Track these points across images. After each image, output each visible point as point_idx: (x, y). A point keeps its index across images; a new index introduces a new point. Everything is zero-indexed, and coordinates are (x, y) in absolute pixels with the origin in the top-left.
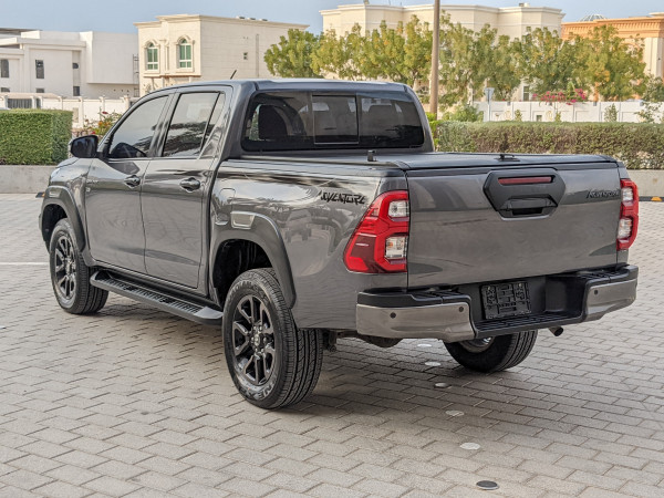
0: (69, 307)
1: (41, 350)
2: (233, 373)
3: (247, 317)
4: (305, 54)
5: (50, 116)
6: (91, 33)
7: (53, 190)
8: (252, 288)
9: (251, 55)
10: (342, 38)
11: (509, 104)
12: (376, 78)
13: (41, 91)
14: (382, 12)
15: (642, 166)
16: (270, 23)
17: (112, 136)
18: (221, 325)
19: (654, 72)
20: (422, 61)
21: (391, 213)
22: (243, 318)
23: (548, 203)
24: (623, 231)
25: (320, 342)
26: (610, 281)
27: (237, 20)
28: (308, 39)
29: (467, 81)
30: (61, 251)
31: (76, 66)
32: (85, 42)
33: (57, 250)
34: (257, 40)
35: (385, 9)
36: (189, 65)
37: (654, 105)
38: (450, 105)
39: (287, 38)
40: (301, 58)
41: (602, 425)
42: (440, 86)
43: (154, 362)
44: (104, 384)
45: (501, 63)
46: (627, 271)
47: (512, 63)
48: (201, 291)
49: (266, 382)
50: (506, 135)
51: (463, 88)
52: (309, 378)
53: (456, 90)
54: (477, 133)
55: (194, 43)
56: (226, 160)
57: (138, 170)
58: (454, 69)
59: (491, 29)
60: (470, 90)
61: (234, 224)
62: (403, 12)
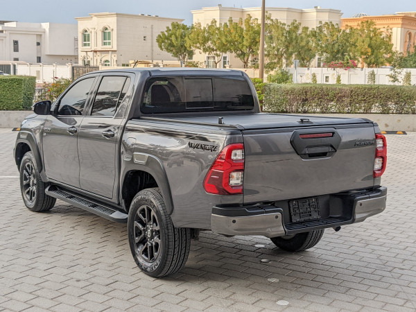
0: (31, 207)
1: (13, 237)
2: (134, 254)
3: (143, 219)
4: (182, 38)
5: (21, 80)
6: (48, 24)
7: (23, 133)
8: (146, 201)
9: (148, 38)
10: (205, 28)
11: (309, 69)
12: (226, 53)
13: (16, 59)
14: (229, 12)
15: (391, 111)
16: (160, 18)
17: (60, 101)
18: (126, 222)
19: (398, 49)
20: (254, 42)
21: (233, 157)
22: (140, 219)
23: (331, 149)
24: (378, 166)
25: (188, 235)
26: (369, 198)
27: (139, 16)
28: (183, 29)
29: (282, 55)
30: (27, 171)
31: (38, 44)
32: (45, 29)
33: (24, 171)
34: (152, 28)
35: (232, 10)
36: (109, 44)
37: (399, 70)
38: (272, 70)
39: (171, 28)
40: (179, 39)
41: (365, 288)
42: (265, 58)
43: (85, 245)
44: (53, 260)
45: (303, 43)
46: (380, 191)
47: (310, 43)
48: (115, 200)
49: (154, 260)
50: (306, 92)
51: (280, 59)
52: (182, 258)
53: (276, 61)
54: (288, 91)
55: (112, 30)
56: (131, 119)
57: (76, 122)
58: (274, 48)
59: (297, 23)
60: (284, 61)
61: (136, 160)
62: (243, 11)
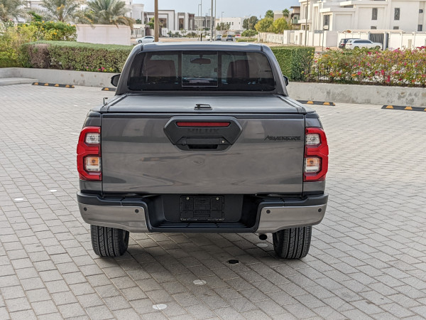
5: (290, 51)
13: (396, 28)
21: (87, 140)
31: (421, 11)
